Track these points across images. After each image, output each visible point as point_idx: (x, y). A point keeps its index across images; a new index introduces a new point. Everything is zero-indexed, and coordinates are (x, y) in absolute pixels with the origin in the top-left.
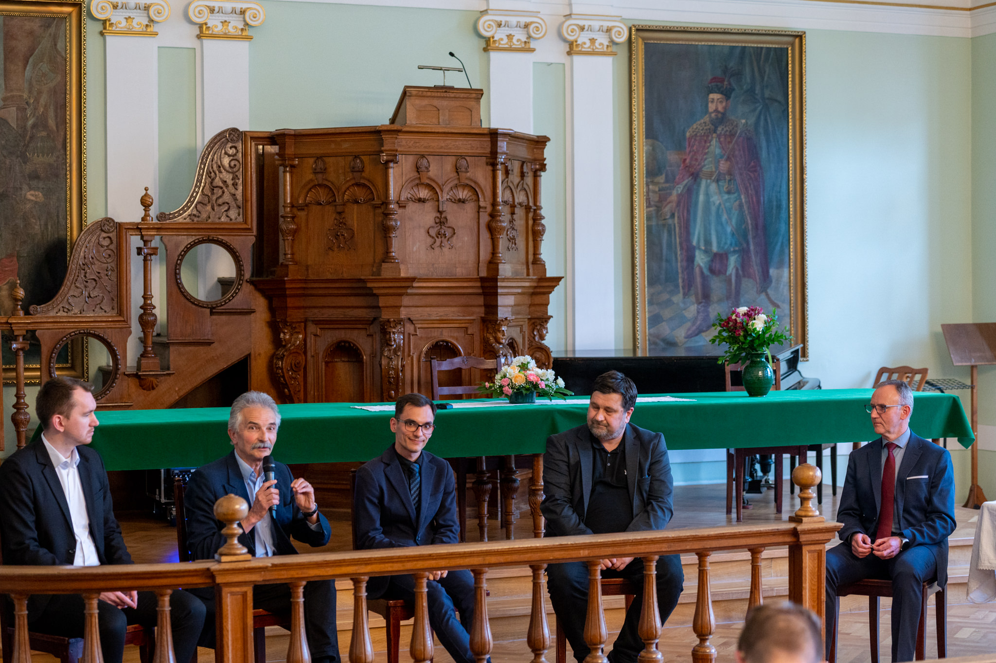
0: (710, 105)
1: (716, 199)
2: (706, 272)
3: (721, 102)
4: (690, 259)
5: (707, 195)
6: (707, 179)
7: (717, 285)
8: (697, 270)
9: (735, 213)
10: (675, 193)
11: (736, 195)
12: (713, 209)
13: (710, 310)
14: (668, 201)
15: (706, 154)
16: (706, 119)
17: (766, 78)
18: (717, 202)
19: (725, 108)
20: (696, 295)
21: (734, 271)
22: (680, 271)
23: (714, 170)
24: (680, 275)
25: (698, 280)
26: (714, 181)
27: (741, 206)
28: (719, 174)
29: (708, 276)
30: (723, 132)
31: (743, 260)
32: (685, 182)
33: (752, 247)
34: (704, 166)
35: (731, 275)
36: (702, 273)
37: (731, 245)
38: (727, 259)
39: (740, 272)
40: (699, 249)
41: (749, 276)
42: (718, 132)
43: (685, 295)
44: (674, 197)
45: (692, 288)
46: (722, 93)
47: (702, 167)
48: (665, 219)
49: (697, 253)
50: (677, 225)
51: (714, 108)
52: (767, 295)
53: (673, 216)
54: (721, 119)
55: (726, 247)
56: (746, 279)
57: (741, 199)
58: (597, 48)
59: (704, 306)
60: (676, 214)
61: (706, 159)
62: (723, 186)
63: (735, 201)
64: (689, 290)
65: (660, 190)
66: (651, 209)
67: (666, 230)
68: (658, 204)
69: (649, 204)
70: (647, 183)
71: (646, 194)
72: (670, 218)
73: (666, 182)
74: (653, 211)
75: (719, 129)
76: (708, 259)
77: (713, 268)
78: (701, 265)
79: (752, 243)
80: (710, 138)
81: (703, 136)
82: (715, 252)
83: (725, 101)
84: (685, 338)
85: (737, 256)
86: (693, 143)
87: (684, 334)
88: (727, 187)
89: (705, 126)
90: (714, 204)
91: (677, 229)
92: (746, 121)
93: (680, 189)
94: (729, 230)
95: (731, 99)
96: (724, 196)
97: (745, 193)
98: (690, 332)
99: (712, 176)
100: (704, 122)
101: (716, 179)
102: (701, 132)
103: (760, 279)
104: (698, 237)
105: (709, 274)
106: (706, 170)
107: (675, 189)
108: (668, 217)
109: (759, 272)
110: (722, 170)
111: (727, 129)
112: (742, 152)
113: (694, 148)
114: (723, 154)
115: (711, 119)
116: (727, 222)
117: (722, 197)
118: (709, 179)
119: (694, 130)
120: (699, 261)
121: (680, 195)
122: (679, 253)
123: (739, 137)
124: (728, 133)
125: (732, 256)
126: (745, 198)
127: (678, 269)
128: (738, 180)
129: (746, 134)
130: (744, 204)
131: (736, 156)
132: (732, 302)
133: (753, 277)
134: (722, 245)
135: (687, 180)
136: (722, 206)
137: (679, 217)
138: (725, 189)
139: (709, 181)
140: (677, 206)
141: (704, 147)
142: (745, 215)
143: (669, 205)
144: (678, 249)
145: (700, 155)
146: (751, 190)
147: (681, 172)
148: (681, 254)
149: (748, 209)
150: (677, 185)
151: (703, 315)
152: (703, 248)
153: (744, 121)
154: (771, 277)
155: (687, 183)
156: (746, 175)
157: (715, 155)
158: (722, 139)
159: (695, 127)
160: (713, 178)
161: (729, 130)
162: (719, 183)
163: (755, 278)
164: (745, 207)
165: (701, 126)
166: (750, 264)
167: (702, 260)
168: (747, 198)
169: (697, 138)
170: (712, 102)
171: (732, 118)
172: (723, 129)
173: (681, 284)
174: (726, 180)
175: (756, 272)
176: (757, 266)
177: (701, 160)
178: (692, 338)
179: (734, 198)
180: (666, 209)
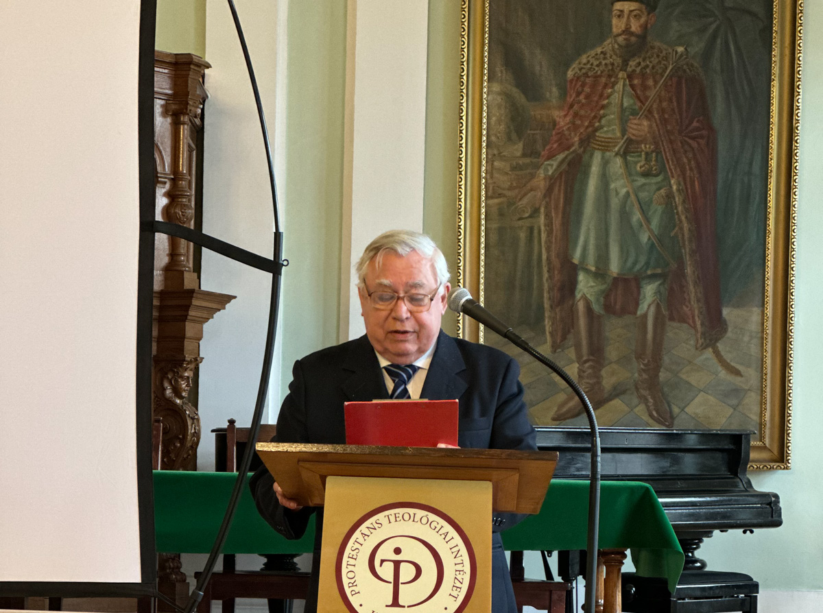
0: (614, 21)
1: (620, 186)
2: (596, 308)
3: (637, 17)
4: (568, 287)
5: (605, 179)
6: (604, 151)
7: (616, 331)
8: (581, 306)
10: (541, 173)
11: (660, 178)
12: (615, 203)
13: (603, 373)
14: (528, 186)
15: (603, 107)
16: (608, 45)
18: (623, 191)
19: (645, 27)
20: (578, 346)
21: (652, 309)
22: (547, 305)
23: (618, 134)
24: (547, 314)
25: (582, 322)
26: (617, 154)
27: (670, 196)
28: (630, 142)
29: (599, 317)
30: (638, 70)
31: (671, 290)
32: (560, 157)
33: (689, 270)
34: (601, 127)
35: (645, 316)
36: (589, 310)
37: (647, 264)
38: (639, 288)
39: (665, 312)
40: (587, 271)
41: (683, 320)
42: (629, 69)
43: (555, 347)
44: (540, 180)
45: (570, 336)
47: (596, 130)
48: (520, 219)
49: (581, 277)
50: (543, 228)
51: (623, 27)
52: (717, 354)
53: (536, 212)
54: (636, 46)
55: (638, 267)
56: (675, 324)
57: (671, 187)
59: (592, 368)
60: (542, 210)
61: (604, 116)
62: (636, 163)
63: (659, 189)
64: (564, 338)
65: (513, 169)
66: (496, 201)
67: (522, 235)
68: (508, 193)
69: (494, 193)
70: (490, 157)
71: (488, 177)
72: (530, 217)
73: (524, 155)
74: (499, 204)
75: (631, 63)
76: (603, 287)
77: (612, 304)
78: (588, 296)
79: (689, 263)
80: (613, 79)
81: (600, 76)
82: (615, 275)
83: (646, 14)
84: (554, 419)
85: (660, 285)
86: (580, 89)
87: (552, 413)
88: (644, 165)
89: (605, 59)
90: (617, 194)
91: (544, 236)
92: (686, 49)
93: (552, 167)
94: (644, 238)
95: (657, 10)
96: (636, 181)
97: (679, 176)
98: (564, 409)
99: (615, 146)
100: (602, 52)
101: (622, 150)
102: (597, 69)
103: (702, 324)
104: (585, 249)
105: (602, 312)
106: (602, 135)
107: (543, 166)
108: (527, 215)
109: (701, 313)
110: (634, 135)
111: (648, 63)
112: (675, 104)
113: (582, 97)
114: (637, 107)
115: (616, 46)
116: (642, 226)
117: (634, 181)
118: (609, 151)
119: (582, 66)
120: (585, 290)
121: (551, 178)
122: (546, 275)
123: (671, 77)
124: (648, 71)
125: (649, 283)
126: (679, 184)
127: (543, 303)
128: (665, 153)
129: (685, 71)
130: (676, 194)
131: (663, 111)
132: (646, 362)
133: (691, 322)
134: (629, 264)
135: (567, 152)
136: (633, 197)
137: (547, 215)
138: (638, 168)
139: (608, 154)
140: (545, 196)
141: (601, 96)
142: (678, 213)
143: (529, 194)
144: (545, 269)
145: (592, 110)
146: (691, 169)
147: (555, 138)
148: (551, 277)
149: (684, 202)
150: (545, 161)
151: (591, 382)
152: (593, 269)
153: (680, 49)
154: (725, 321)
155: (566, 157)
156: (681, 143)
157: (622, 110)
158: (636, 82)
159: (584, 61)
160: (617, 149)
161: (651, 65)
162: (628, 158)
163: (694, 322)
164: (677, 199)
165: (597, 59)
166: (685, 299)
167: (592, 290)
168: (682, 183)
169: (588, 80)
170: (619, 16)
171: (657, 44)
172: (639, 64)
173: (548, 328)
174: (641, 152)
175: (696, 312)
176: (698, 301)
177: (595, 117)
178: (567, 421)
179: (657, 183)
180: (525, 200)
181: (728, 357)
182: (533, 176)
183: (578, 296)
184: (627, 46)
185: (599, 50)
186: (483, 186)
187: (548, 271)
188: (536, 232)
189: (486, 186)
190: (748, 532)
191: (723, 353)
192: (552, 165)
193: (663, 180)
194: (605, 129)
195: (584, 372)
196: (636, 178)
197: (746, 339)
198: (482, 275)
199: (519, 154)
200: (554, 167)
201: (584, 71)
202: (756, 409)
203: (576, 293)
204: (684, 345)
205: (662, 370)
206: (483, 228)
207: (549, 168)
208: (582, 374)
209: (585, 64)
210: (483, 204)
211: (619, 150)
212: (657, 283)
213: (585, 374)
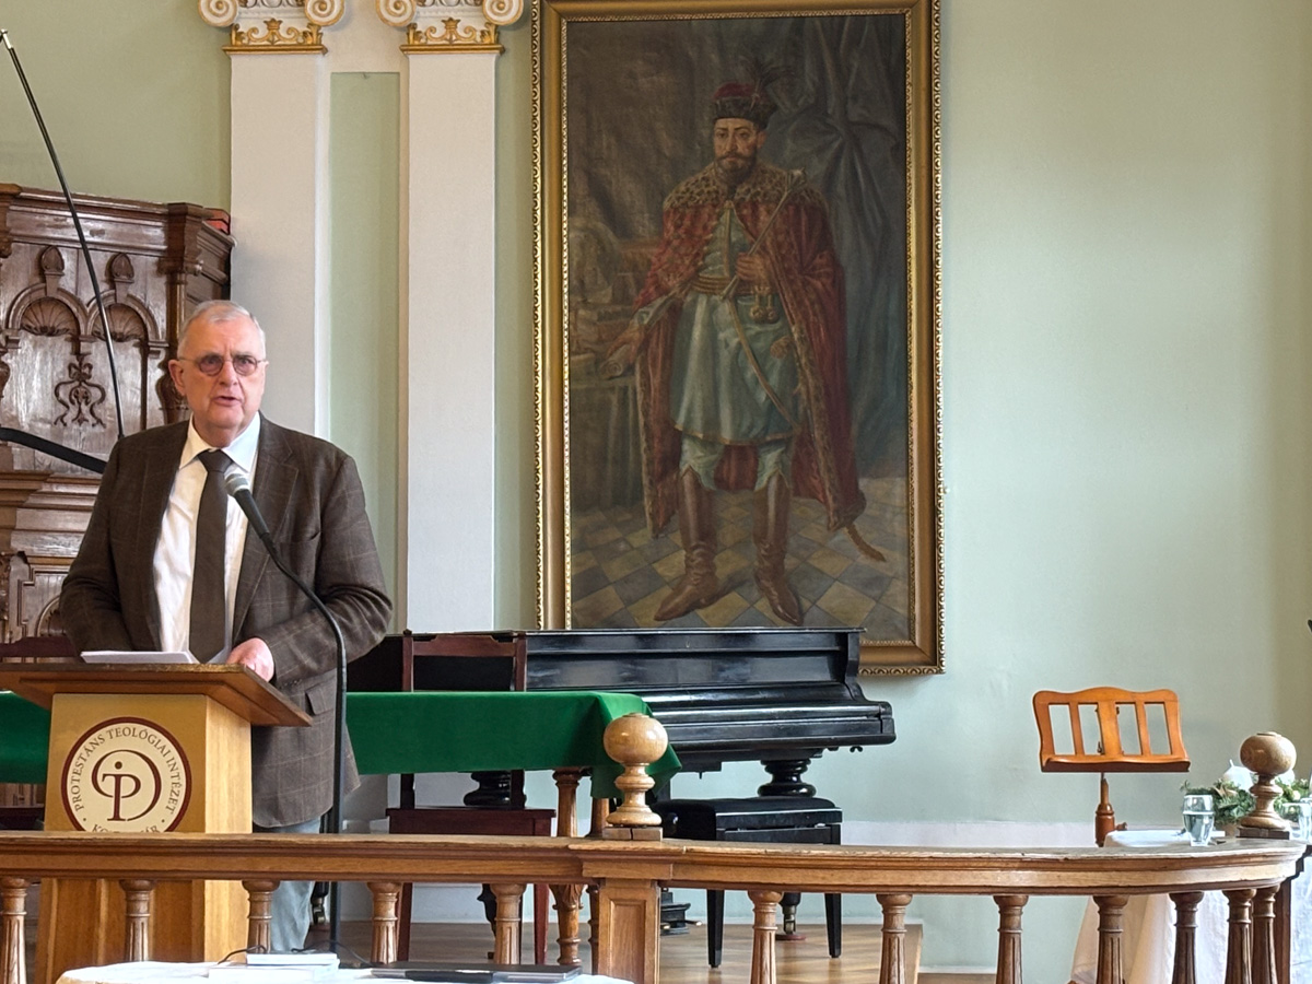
0: (717, 141)
1: (729, 336)
2: (706, 483)
3: (745, 136)
5: (712, 329)
6: (710, 295)
7: (732, 512)
8: (687, 480)
9: (777, 364)
10: (635, 322)
11: (778, 325)
12: (725, 357)
13: (716, 560)
14: (620, 340)
15: (707, 242)
16: (711, 170)
17: (851, 82)
18: (734, 342)
19: (754, 148)
20: (685, 531)
21: (774, 482)
22: (645, 481)
23: (726, 274)
24: (646, 492)
25: (689, 500)
26: (725, 298)
27: (791, 346)
28: (740, 283)
29: (709, 493)
30: (748, 197)
31: (796, 459)
32: (659, 301)
34: (706, 266)
35: (766, 489)
36: (697, 485)
37: (766, 429)
38: (757, 457)
39: (789, 485)
40: (694, 438)
41: (810, 494)
42: (737, 197)
43: (657, 531)
44: (634, 332)
45: (675, 518)
46: (746, 117)
47: (699, 270)
48: (611, 378)
49: (687, 446)
50: (639, 389)
51: (728, 148)
52: (854, 534)
53: (630, 369)
54: (744, 171)
55: (755, 431)
56: (801, 500)
57: (791, 335)
58: (459, 37)
59: (702, 555)
60: (637, 366)
61: (708, 253)
62: (748, 308)
63: (776, 338)
64: (667, 520)
65: (601, 318)
66: (582, 357)
67: (614, 399)
68: (595, 347)
69: (579, 347)
70: (573, 305)
71: (571, 327)
72: (623, 375)
73: (614, 301)
74: (586, 360)
75: (738, 190)
76: (713, 457)
77: (725, 476)
78: (696, 469)
79: (816, 426)
80: (717, 210)
81: (703, 206)
82: (727, 443)
83: (754, 132)
84: (657, 619)
85: (782, 452)
86: (679, 222)
87: (653, 613)
88: (758, 311)
89: (707, 186)
90: (727, 345)
91: (640, 397)
92: (803, 172)
93: (647, 315)
94: (762, 396)
95: (768, 128)
96: (750, 329)
97: (800, 322)
98: (669, 607)
99: (723, 289)
100: (703, 179)
101: (731, 293)
102: (698, 198)
103: (835, 499)
104: (690, 411)
105: (713, 488)
106: (706, 276)
107: (637, 315)
108: (619, 373)
109: (832, 485)
110: (745, 275)
111: (759, 189)
112: (793, 239)
113: (681, 231)
114: (747, 242)
115: (720, 171)
116: (757, 382)
117: (746, 329)
118: (715, 294)
119: (680, 195)
120: (692, 462)
121: (647, 328)
122: (644, 445)
123: (786, 206)
124: (759, 199)
125: (769, 451)
126: (801, 332)
127: (641, 479)
128: (783, 296)
129: (803, 198)
130: (798, 344)
131: (779, 246)
132: (767, 546)
133: (820, 496)
134: (744, 429)
135: (665, 298)
136: (746, 349)
137: (644, 374)
138: (752, 314)
139: (714, 297)
140: (640, 350)
141: (705, 228)
142: (800, 366)
143: (621, 349)
144: (643, 438)
145: (693, 247)
146: (815, 314)
147: (650, 281)
148: (649, 448)
149: (807, 353)
150: (640, 307)
151: (701, 572)
152: (701, 436)
153: (797, 172)
154: (862, 494)
155: (665, 302)
156: (803, 283)
157: (731, 245)
158: (745, 212)
159: (683, 188)
160: (725, 292)
161: (762, 192)
162: (739, 302)
163: (825, 497)
164: (799, 349)
165: (698, 187)
166: (813, 469)
167: (700, 461)
168: (805, 331)
169: (687, 211)
170: (722, 135)
171: (770, 167)
172: (749, 191)
173: (648, 509)
174: (754, 294)
175: (827, 485)
176: (829, 470)
177: (698, 254)
178: (674, 620)
179: (775, 331)
180: (616, 357)
181: (867, 538)
182: (625, 327)
183: (684, 468)
184: (734, 169)
185: (700, 176)
186: (566, 340)
187: (647, 440)
188: (630, 392)
189: (569, 340)
190: (856, 750)
191: (861, 534)
192: (648, 313)
193: (781, 328)
194: (710, 268)
195: (693, 561)
196: (748, 326)
197: (888, 516)
198: (567, 447)
199: (606, 300)
200: (651, 315)
201: (681, 201)
202: (903, 599)
203: (681, 463)
204: (813, 524)
205: (787, 555)
206: (566, 390)
207: (644, 315)
208: (691, 563)
209: (684, 193)
210: (566, 361)
211: (728, 292)
212: (779, 451)
213: (695, 563)
